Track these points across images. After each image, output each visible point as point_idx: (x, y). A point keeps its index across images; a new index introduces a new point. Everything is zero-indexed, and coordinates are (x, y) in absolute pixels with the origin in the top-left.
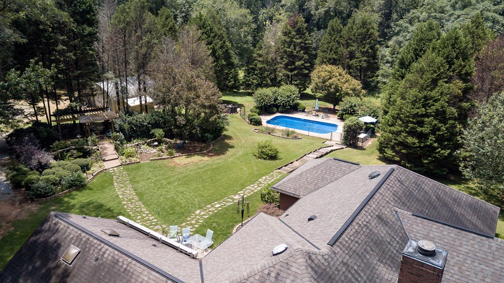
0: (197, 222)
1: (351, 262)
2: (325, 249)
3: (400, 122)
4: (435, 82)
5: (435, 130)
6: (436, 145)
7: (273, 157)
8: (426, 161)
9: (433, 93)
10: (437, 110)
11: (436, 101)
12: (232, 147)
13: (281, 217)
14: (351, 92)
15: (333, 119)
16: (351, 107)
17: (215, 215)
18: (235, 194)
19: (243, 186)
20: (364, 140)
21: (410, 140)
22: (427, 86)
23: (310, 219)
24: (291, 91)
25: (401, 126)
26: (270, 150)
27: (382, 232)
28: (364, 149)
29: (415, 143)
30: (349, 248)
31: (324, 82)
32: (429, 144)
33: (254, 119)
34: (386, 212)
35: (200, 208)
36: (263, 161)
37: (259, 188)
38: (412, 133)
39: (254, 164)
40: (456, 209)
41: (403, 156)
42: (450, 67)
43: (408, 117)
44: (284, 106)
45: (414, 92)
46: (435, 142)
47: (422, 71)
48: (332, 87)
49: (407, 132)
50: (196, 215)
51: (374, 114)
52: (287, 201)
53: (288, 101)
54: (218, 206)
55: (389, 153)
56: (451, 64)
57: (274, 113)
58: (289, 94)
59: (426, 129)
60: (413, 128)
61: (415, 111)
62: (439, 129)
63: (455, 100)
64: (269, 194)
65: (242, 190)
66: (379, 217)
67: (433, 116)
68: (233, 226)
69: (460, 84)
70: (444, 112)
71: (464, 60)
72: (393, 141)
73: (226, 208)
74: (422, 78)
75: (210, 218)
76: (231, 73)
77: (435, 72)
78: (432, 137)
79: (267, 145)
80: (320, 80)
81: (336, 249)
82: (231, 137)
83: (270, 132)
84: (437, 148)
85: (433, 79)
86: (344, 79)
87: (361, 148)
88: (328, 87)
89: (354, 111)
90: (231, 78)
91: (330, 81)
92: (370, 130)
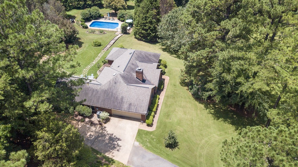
0: (86, 72)
1: (128, 74)
2: (123, 72)
3: (139, 26)
4: (148, 12)
5: (150, 27)
6: (151, 32)
7: (100, 45)
8: (149, 38)
9: (148, 15)
10: (149, 21)
11: (149, 18)
12: (83, 43)
13: (111, 67)
14: (121, 7)
15: (116, 20)
16: (122, 15)
17: (90, 69)
18: (93, 62)
19: (94, 59)
20: (129, 30)
21: (143, 32)
22: (146, 13)
23: (118, 67)
24: (96, 10)
25: (139, 27)
26: (98, 43)
27: (133, 67)
28: (130, 34)
29: (144, 33)
30: (127, 71)
31: (110, 4)
32: (148, 32)
33: (85, 26)
34: (134, 62)
35: (85, 68)
36: (96, 47)
37: (100, 58)
38: (143, 29)
39: (94, 49)
40: (150, 57)
41: (142, 37)
42: (152, 5)
43: (141, 24)
44: (95, 17)
45: (141, 15)
46: (150, 31)
47: (143, 8)
48: (113, 6)
49: (142, 29)
50: (84, 71)
51: (131, 18)
52: (110, 62)
53: (96, 14)
54: (89, 67)
55: (137, 36)
56: (152, 4)
57: (91, 20)
58: (96, 11)
59: (147, 28)
60: (144, 28)
61: (143, 22)
62: (151, 27)
63: (154, 17)
64: (104, 60)
65: (94, 60)
66: (132, 64)
67: (148, 23)
68: (97, 71)
69: (156, 11)
70: (152, 21)
71: (156, 2)
72: (138, 32)
73: (92, 67)
74: (143, 10)
75: (89, 71)
76: (67, 4)
77: (147, 8)
78: (149, 30)
79: (96, 41)
80: (108, 3)
81: (125, 72)
82: (80, 38)
83: (93, 32)
84: (151, 33)
85: (147, 10)
86: (118, 1)
87: (129, 34)
88: (112, 6)
89: (124, 16)
90: (68, 7)
91: (112, 3)
92: (131, 25)
